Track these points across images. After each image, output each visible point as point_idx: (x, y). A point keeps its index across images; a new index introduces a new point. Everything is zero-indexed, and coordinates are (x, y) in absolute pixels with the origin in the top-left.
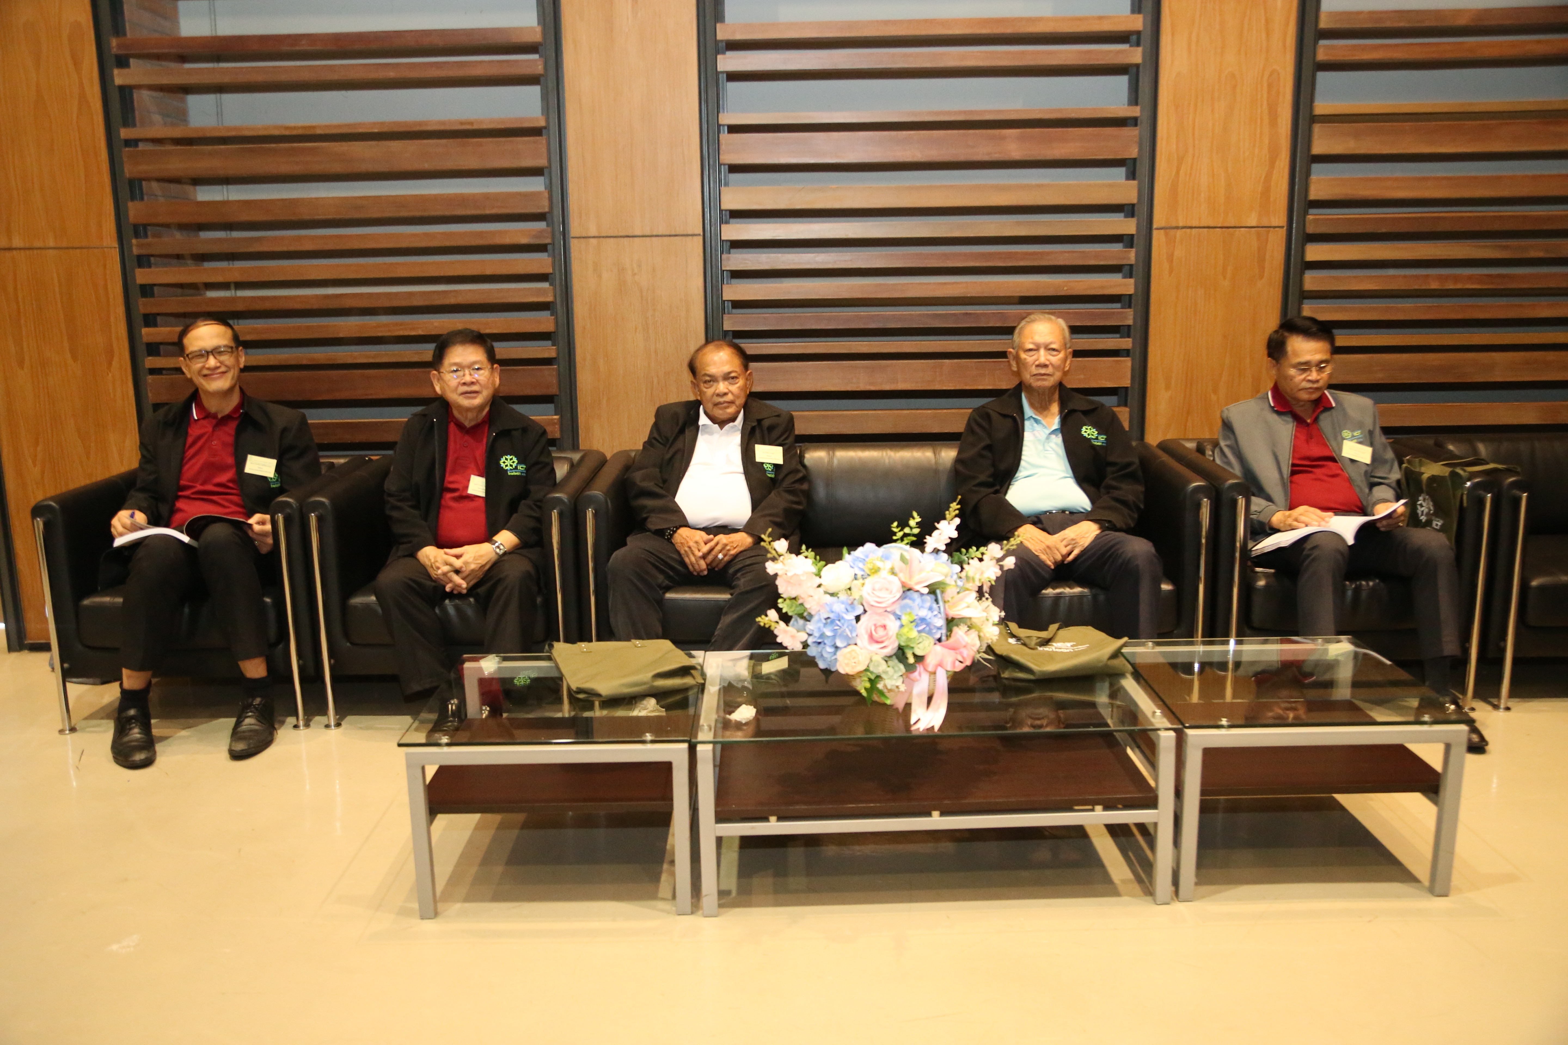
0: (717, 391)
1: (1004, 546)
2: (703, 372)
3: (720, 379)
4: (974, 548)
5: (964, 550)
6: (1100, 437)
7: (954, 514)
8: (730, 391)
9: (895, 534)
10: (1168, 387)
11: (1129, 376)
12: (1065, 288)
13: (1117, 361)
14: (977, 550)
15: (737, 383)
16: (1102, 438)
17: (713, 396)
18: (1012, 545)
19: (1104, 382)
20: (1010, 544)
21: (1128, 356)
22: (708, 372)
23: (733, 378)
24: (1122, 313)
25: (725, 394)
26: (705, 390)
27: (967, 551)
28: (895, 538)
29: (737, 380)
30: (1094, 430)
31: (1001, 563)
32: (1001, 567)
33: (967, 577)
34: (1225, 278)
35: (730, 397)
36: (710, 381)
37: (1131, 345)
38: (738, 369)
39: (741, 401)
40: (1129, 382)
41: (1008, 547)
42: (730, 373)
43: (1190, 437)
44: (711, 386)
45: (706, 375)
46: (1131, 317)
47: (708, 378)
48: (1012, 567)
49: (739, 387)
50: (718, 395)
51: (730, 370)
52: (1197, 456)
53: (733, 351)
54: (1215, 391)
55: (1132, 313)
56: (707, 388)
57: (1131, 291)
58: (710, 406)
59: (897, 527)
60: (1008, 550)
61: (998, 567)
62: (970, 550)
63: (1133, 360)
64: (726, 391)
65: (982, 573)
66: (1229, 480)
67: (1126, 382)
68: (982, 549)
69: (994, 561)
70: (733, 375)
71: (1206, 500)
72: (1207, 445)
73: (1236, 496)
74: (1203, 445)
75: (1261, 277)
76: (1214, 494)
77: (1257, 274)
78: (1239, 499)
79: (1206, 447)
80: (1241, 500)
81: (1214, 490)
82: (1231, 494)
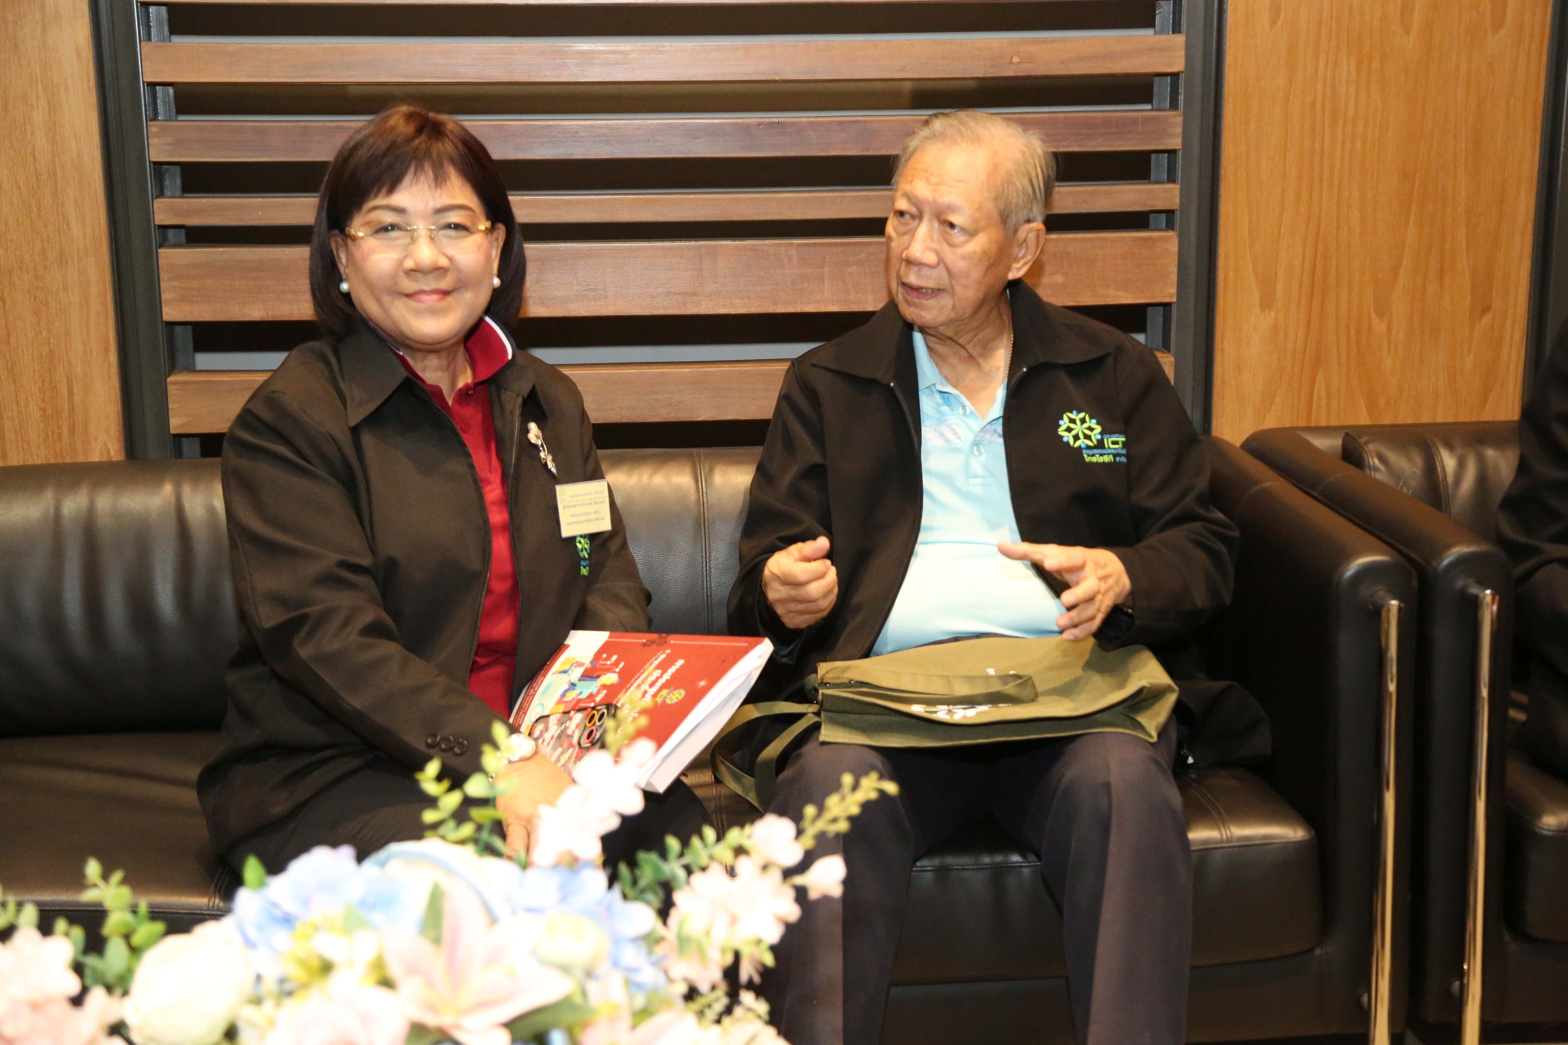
1: (806, 823)
4: (710, 833)
5: (673, 843)
6: (1108, 441)
7: (630, 728)
9: (432, 802)
10: (1267, 303)
11: (1174, 277)
12: (1016, 60)
13: (1143, 239)
14: (720, 838)
16: (1115, 443)
18: (834, 820)
19: (1112, 292)
20: (828, 815)
21: (1170, 226)
24: (1153, 119)
27: (685, 844)
28: (429, 816)
30: (1093, 423)
31: (799, 880)
32: (801, 894)
33: (683, 941)
34: (1407, 31)
37: (1177, 200)
40: (1173, 290)
41: (821, 825)
43: (1323, 423)
46: (1179, 130)
48: (836, 890)
52: (1345, 473)
54: (1382, 311)
55: (1180, 120)
57: (1178, 64)
59: (439, 778)
60: (821, 837)
61: (790, 894)
62: (695, 841)
63: (1181, 237)
65: (734, 920)
66: (1448, 547)
67: (1168, 292)
68: (734, 836)
69: (776, 875)
71: (1394, 602)
72: (1367, 443)
73: (1474, 590)
74: (1358, 442)
75: (1497, 25)
76: (1415, 583)
77: (1488, 16)
78: (1484, 598)
79: (1366, 449)
80: (1488, 599)
81: (1414, 573)
82: (1460, 583)
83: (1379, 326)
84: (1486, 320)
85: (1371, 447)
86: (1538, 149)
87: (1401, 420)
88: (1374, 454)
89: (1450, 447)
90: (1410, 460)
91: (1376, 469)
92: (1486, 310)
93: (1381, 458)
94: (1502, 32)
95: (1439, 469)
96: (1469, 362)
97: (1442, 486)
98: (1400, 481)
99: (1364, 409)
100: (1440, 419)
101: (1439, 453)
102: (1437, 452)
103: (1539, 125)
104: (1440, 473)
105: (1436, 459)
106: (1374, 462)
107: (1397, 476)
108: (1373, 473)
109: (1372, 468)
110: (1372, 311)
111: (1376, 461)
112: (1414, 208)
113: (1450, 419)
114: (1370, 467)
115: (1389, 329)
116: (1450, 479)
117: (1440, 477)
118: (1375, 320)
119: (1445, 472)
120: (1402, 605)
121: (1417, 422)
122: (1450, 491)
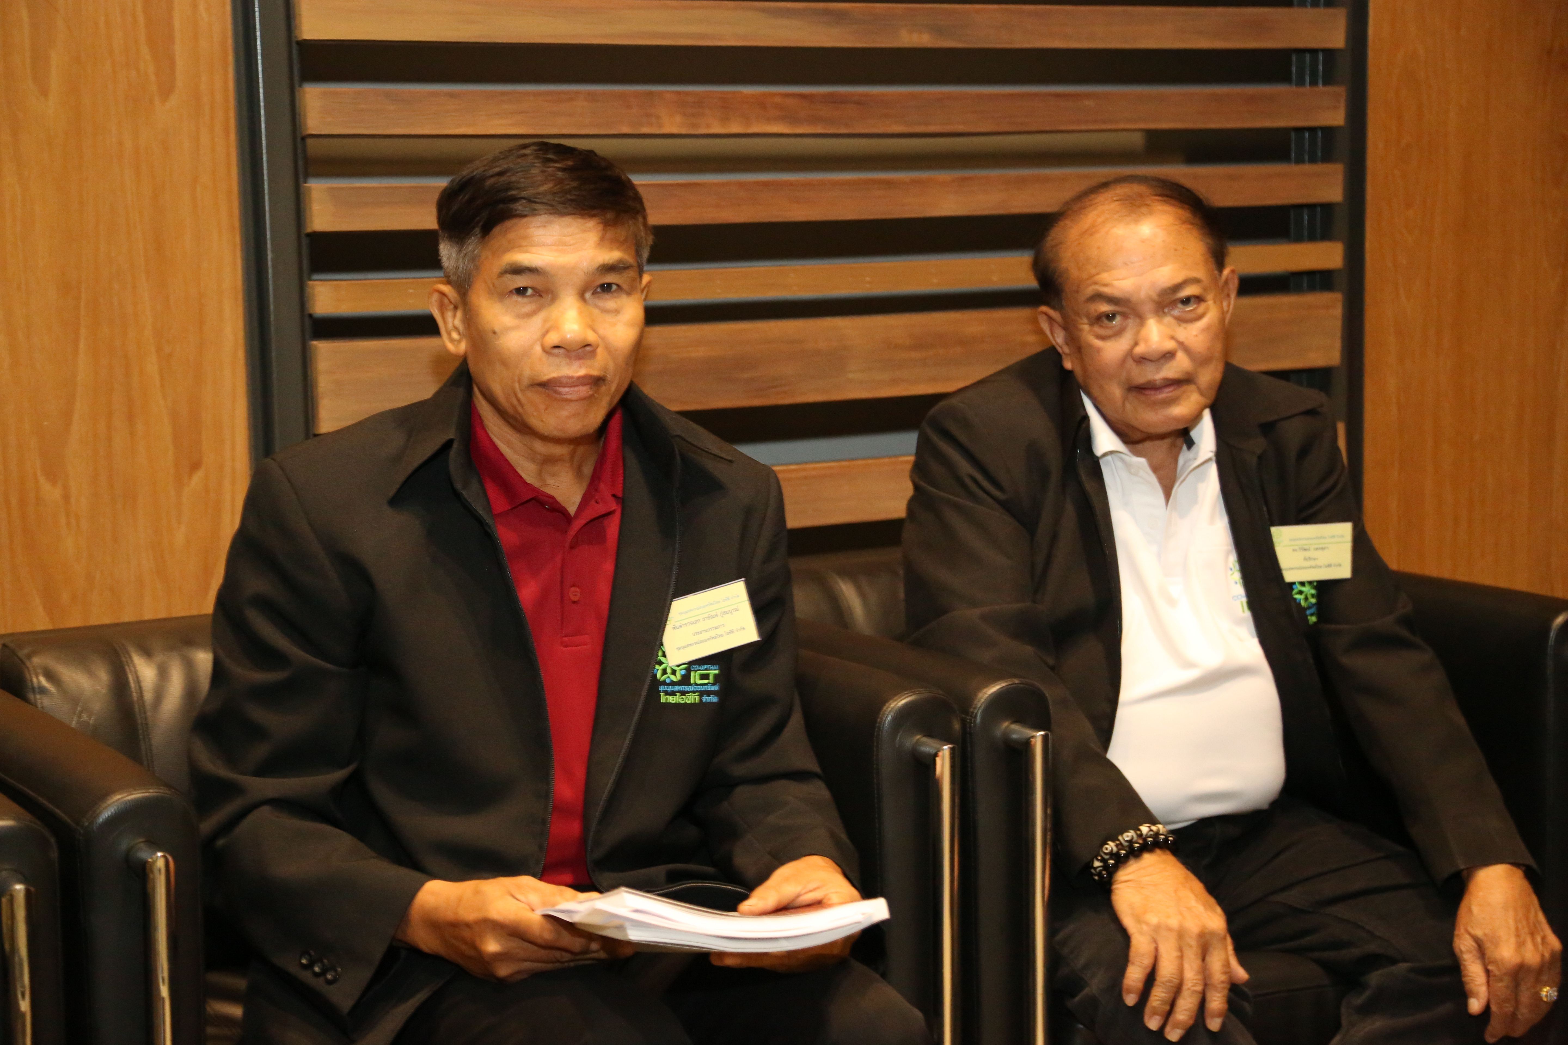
0: (1140, 350)
2: (1090, 290)
3: (1147, 308)
8: (1181, 344)
15: (1200, 317)
17: (1123, 361)
22: (1107, 290)
23: (1186, 301)
25: (1169, 355)
26: (1098, 343)
29: (1202, 308)
35: (1181, 364)
36: (1110, 317)
38: (1200, 273)
39: (1210, 376)
42: (1177, 287)
44: (1119, 333)
45: (1099, 297)
47: (1105, 308)
49: (1208, 328)
50: (1142, 360)
51: (1179, 279)
53: (1186, 214)
56: (1103, 338)
58: (1116, 391)
64: (1170, 345)
66: (111, 795)
70: (1189, 291)
71: (19, 887)
72: (29, 656)
73: (144, 854)
74: (17, 656)
75: (166, 91)
76: (54, 855)
77: (153, 78)
78: (154, 862)
79: (28, 664)
80: (161, 863)
81: (53, 840)
82: (124, 845)
83: (51, 493)
84: (198, 478)
85: (36, 660)
86: (239, 253)
87: (94, 621)
88: (39, 671)
89: (147, 653)
90: (91, 673)
91: (43, 691)
92: (195, 466)
93: (50, 675)
94: (174, 100)
95: (132, 685)
96: (180, 538)
97: (136, 706)
98: (77, 705)
99: (40, 609)
100: (148, 615)
101: (132, 661)
102: (130, 662)
103: (237, 224)
104: (133, 690)
105: (128, 671)
106: (39, 682)
107: (74, 700)
108: (38, 696)
109: (37, 690)
110: (39, 474)
111: (43, 681)
112: (83, 332)
113: (162, 615)
114: (33, 689)
115: (66, 497)
116: (148, 696)
117: (135, 694)
118: (46, 486)
119: (140, 688)
120: (32, 889)
121: (117, 621)
122: (149, 714)
